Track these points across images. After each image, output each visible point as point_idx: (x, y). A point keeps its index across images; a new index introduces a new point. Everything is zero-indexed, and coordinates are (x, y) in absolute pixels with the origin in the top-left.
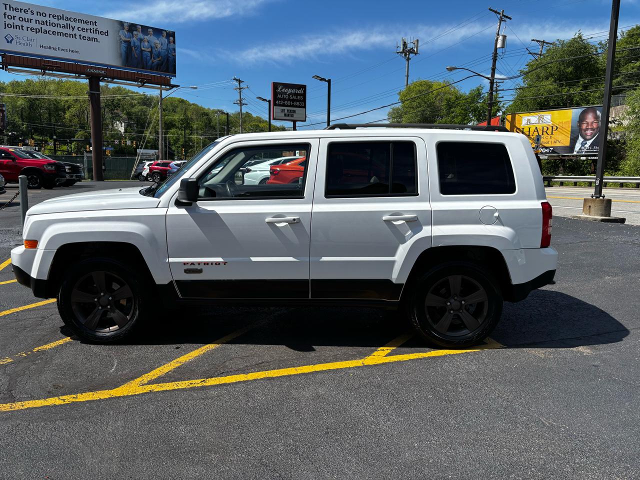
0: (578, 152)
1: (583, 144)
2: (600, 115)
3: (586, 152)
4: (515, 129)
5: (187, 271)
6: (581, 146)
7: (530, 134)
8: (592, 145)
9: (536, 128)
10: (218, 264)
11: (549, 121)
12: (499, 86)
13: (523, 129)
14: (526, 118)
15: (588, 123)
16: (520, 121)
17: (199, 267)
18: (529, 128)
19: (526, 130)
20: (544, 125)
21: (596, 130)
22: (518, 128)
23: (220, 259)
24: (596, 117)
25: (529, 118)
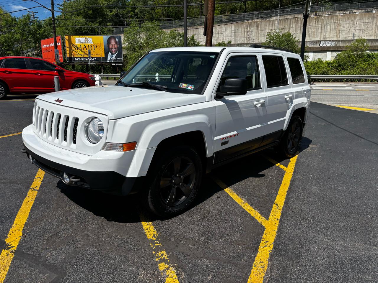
0: (109, 61)
1: (111, 57)
2: (118, 41)
3: (113, 61)
4: (72, 45)
5: (223, 144)
6: (110, 57)
7: (82, 49)
8: (116, 57)
9: (85, 45)
10: (235, 135)
11: (92, 42)
12: (35, 15)
13: (77, 45)
14: (78, 39)
15: (112, 45)
16: (74, 40)
17: (227, 140)
18: (81, 45)
19: (79, 46)
20: (89, 44)
21: (117, 49)
22: (73, 45)
23: (235, 133)
24: (116, 42)
25: (80, 39)
